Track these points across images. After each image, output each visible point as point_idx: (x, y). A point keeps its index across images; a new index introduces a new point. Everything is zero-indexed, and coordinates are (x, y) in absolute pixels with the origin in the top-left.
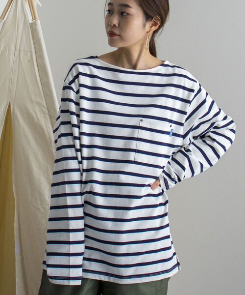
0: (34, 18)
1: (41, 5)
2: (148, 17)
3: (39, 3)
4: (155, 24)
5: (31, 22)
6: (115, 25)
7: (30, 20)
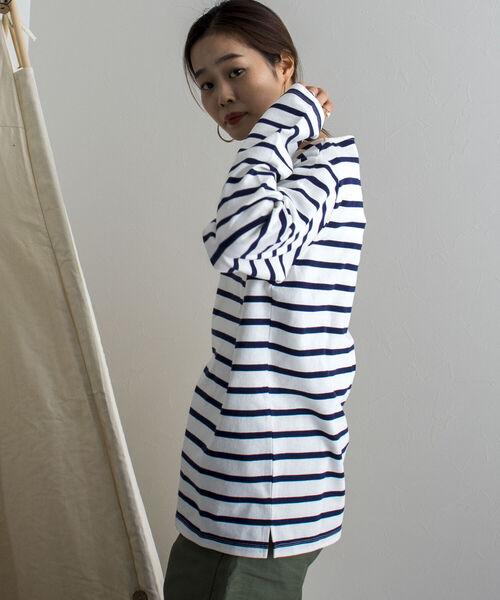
0: (22, 63)
1: (34, 38)
2: (272, 58)
3: (32, 35)
4: (288, 65)
5: (15, 70)
6: (230, 101)
7: (15, 67)
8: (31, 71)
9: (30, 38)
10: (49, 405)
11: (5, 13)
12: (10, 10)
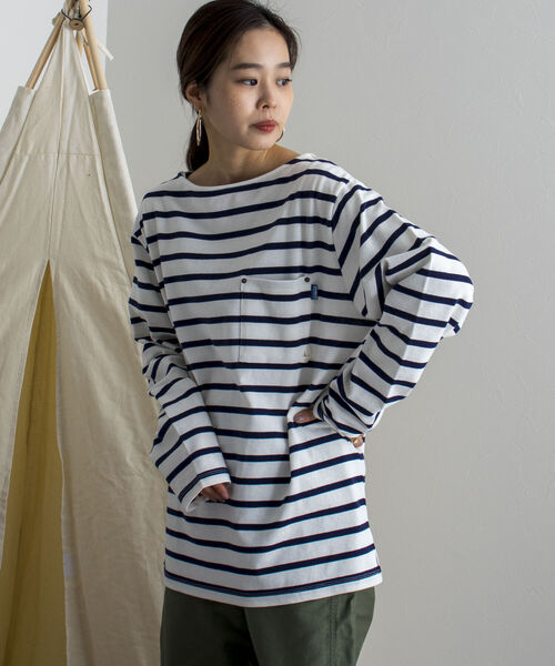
0: (98, 86)
1: (111, 58)
3: (109, 54)
5: (91, 93)
7: (90, 89)
8: (107, 93)
9: (107, 58)
10: (128, 459)
11: (78, 30)
12: (85, 26)
